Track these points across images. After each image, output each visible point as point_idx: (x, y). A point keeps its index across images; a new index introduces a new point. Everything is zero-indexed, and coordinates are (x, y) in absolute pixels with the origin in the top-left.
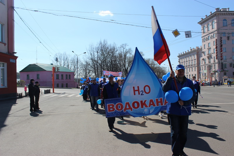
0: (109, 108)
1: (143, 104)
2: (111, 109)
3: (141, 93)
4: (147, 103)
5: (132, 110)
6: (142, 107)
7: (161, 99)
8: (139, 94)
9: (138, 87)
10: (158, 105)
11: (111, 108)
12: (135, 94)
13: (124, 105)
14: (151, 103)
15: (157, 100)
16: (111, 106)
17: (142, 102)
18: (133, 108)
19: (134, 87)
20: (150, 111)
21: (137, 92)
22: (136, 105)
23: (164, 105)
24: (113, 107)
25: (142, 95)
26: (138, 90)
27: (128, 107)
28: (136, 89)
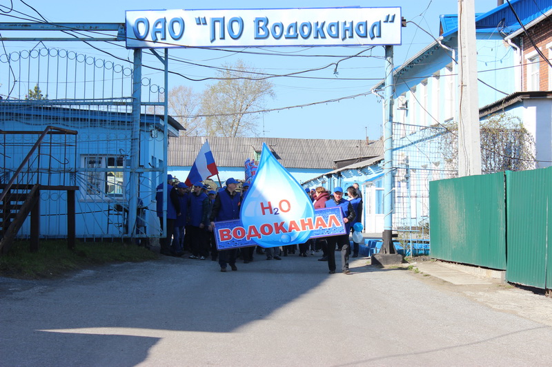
0: (223, 235)
1: (279, 227)
2: (226, 237)
5: (260, 237)
6: (278, 232)
7: (310, 220)
10: (304, 229)
11: (226, 235)
12: (264, 214)
13: (247, 231)
14: (293, 226)
15: (302, 221)
16: (225, 233)
17: (276, 224)
18: (261, 234)
19: (262, 204)
21: (267, 211)
22: (267, 229)
23: (314, 228)
24: (228, 233)
27: (253, 233)
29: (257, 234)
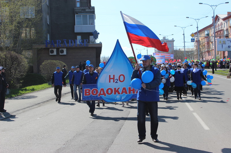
0: (86, 92)
1: (116, 91)
2: (87, 94)
3: (115, 81)
4: (120, 91)
5: (105, 96)
6: (115, 94)
8: (114, 82)
9: (114, 76)
10: (130, 93)
11: (88, 92)
12: (110, 82)
13: (99, 91)
14: (124, 91)
15: (130, 88)
18: (106, 94)
19: (110, 76)
20: (121, 98)
21: (112, 80)
22: (110, 91)
23: (135, 93)
24: (89, 91)
25: (116, 82)
26: (114, 78)
27: (102, 93)
28: (112, 77)
29: (104, 94)
